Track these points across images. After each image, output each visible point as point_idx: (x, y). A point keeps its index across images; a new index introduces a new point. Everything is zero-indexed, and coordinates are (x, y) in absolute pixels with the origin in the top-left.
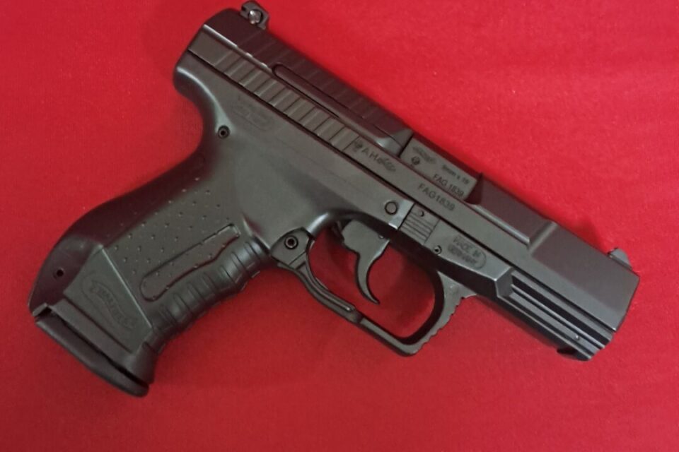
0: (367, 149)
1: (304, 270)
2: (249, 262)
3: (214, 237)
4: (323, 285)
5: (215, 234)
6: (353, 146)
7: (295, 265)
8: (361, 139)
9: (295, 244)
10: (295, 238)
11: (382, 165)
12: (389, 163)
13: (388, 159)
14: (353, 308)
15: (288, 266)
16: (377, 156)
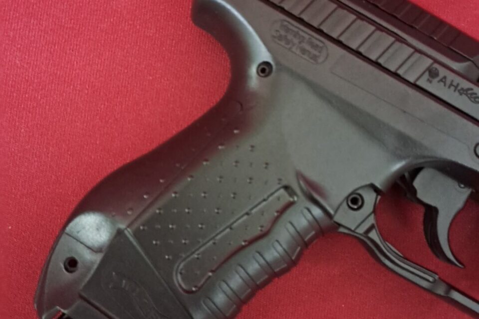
0: (445, 77)
1: (374, 235)
2: (307, 231)
3: (264, 203)
4: (397, 252)
5: (264, 200)
6: (427, 75)
7: (361, 230)
8: (436, 66)
9: (360, 203)
10: (360, 195)
11: (464, 97)
12: (472, 94)
13: (472, 89)
14: (437, 277)
15: (353, 231)
16: (458, 85)
